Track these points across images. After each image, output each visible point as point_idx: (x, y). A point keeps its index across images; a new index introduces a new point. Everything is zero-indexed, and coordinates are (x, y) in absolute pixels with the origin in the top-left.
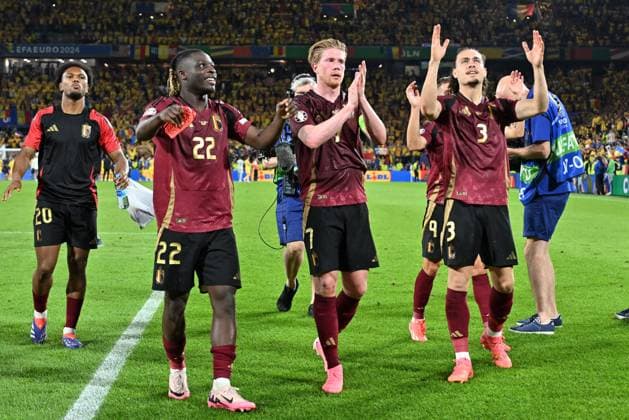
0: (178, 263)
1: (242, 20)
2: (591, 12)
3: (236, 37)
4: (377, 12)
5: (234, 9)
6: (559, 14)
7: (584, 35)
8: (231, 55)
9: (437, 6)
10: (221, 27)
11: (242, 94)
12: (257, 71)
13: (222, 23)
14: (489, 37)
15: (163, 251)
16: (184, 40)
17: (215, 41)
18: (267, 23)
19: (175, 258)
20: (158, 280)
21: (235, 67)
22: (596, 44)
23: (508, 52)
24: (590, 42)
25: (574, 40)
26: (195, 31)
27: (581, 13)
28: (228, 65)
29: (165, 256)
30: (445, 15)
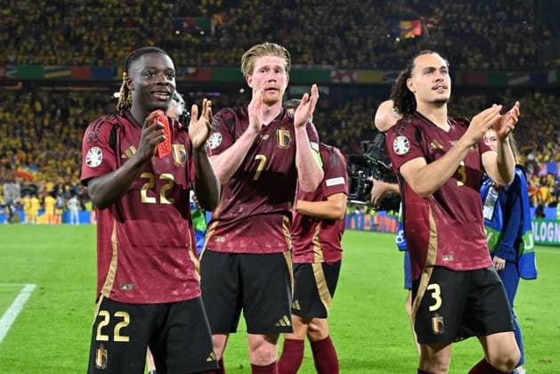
0: (126, 339)
1: (82, 35)
2: (486, 30)
3: (74, 56)
4: (237, 28)
5: (72, 24)
6: (448, 32)
7: (478, 57)
8: (67, 77)
9: (308, 22)
10: (57, 43)
11: (81, 121)
12: (98, 95)
13: (58, 39)
14: (368, 59)
15: (105, 323)
16: (12, 58)
17: (49, 60)
18: (110, 40)
19: (122, 332)
20: (99, 362)
21: (73, 92)
22: (491, 67)
23: (389, 76)
24: (486, 65)
25: (465, 61)
26: (26, 48)
27: (474, 31)
28: (64, 88)
29: (108, 330)
30: (316, 33)
